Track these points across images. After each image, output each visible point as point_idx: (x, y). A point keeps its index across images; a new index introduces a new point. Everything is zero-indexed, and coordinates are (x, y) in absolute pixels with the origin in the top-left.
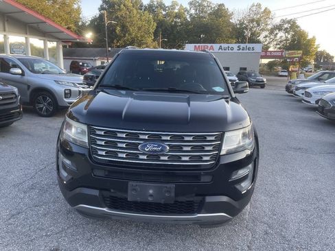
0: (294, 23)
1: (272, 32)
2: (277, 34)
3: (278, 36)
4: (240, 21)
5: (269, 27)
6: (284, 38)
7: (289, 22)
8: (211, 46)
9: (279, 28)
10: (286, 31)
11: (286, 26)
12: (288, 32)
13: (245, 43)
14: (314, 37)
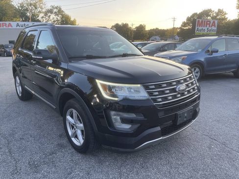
0: (60, 9)
1: (46, 14)
2: (50, 16)
3: (51, 17)
4: (21, 4)
5: (44, 10)
6: (55, 19)
7: (56, 8)
8: (10, 24)
9: (51, 11)
10: (56, 14)
11: (55, 10)
12: (58, 15)
13: (28, 21)
14: (75, 20)
